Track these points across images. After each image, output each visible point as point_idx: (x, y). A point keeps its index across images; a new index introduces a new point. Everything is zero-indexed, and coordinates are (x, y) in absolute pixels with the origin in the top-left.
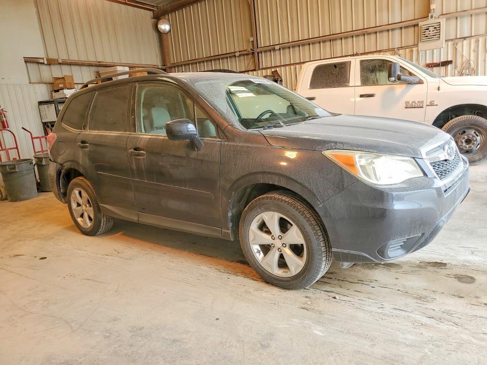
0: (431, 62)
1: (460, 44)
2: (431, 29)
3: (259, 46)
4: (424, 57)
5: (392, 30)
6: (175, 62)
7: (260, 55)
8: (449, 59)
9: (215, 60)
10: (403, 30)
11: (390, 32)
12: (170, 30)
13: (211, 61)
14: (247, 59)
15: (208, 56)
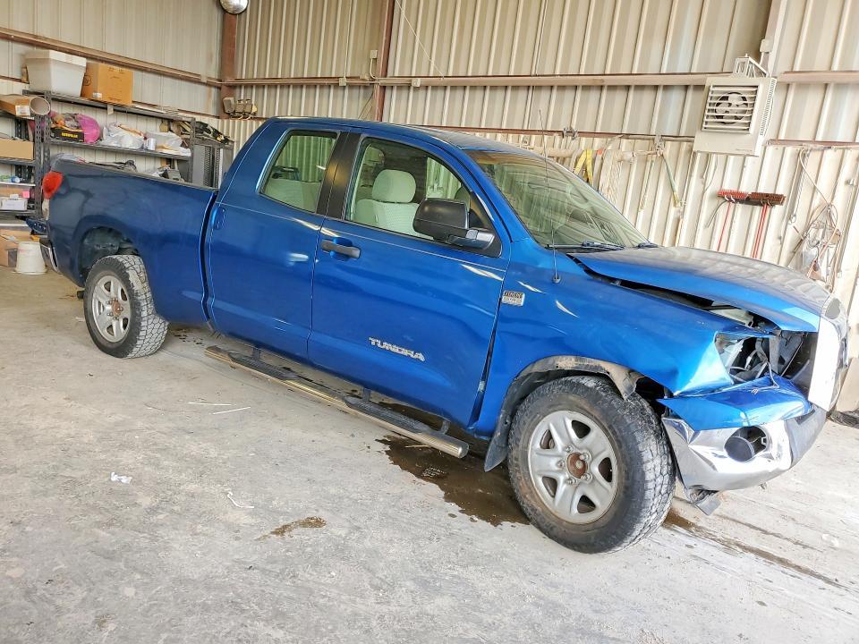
0: (734, 189)
1: (813, 158)
2: (734, 99)
3: (390, 73)
4: (719, 170)
5: (666, 87)
6: (255, 77)
7: (388, 92)
8: (779, 192)
9: (308, 86)
10: (690, 92)
11: (660, 92)
12: (246, 9)
13: (302, 86)
14: (365, 97)
15: (299, 76)
